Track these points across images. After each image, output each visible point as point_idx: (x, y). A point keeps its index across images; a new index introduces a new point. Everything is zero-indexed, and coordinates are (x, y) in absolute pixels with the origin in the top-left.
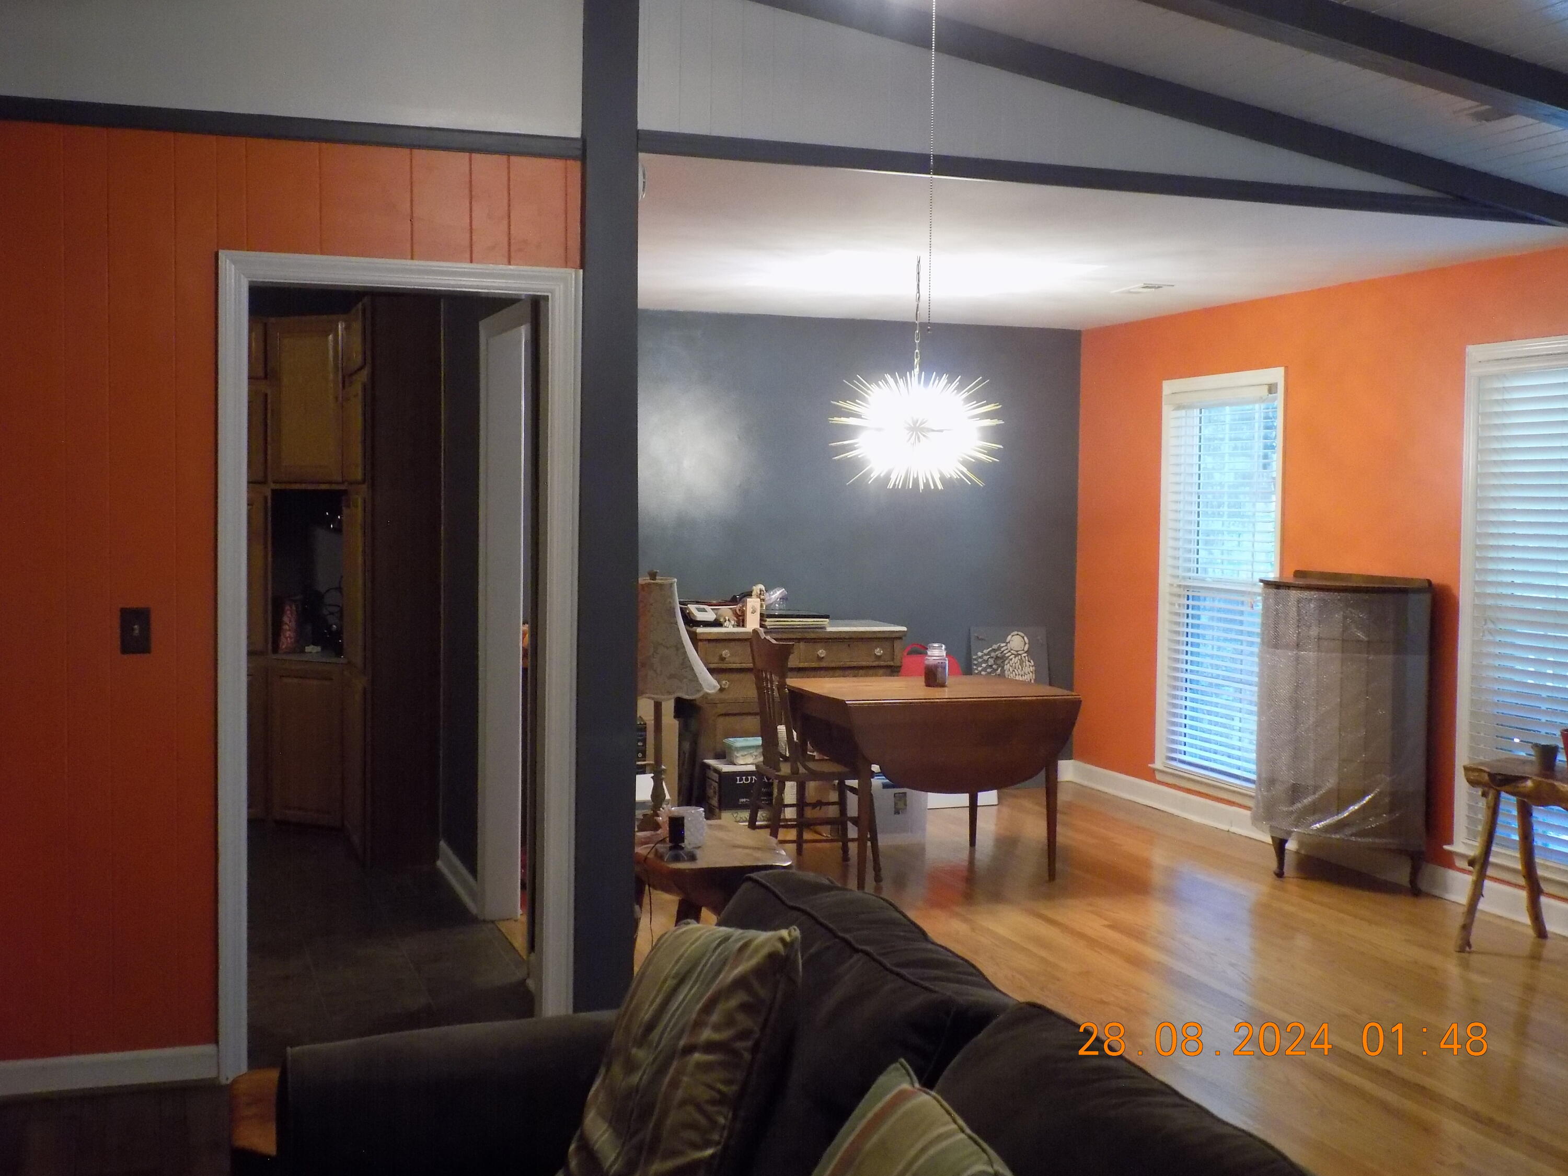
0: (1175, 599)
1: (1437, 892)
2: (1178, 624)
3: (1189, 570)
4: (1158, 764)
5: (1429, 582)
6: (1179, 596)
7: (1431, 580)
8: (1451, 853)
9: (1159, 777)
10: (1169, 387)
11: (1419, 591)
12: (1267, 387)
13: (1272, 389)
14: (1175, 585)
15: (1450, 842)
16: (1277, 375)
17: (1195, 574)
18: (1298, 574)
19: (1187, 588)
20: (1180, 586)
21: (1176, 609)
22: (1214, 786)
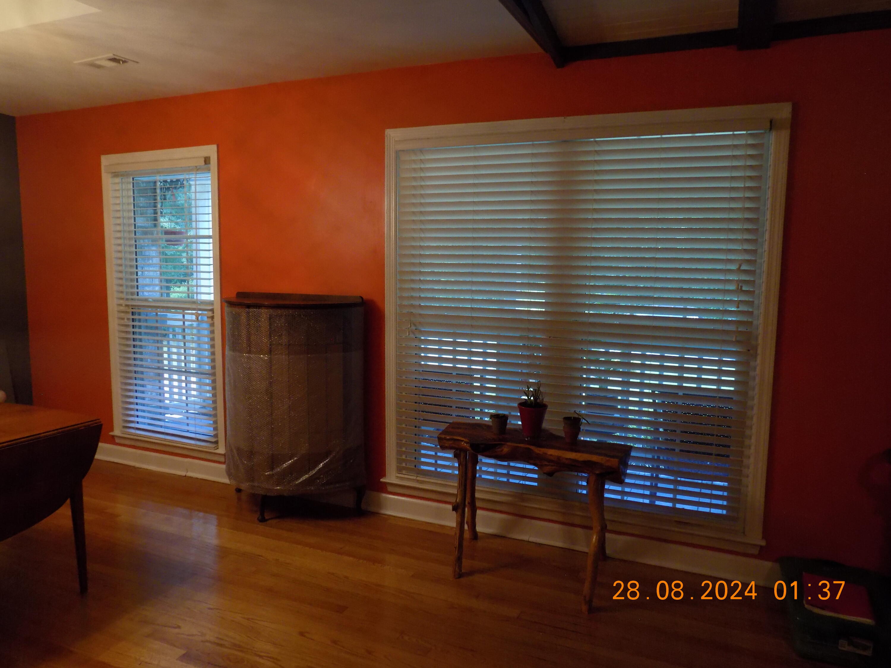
0: (122, 315)
1: (372, 509)
2: (127, 332)
3: (132, 294)
4: (117, 432)
5: (362, 298)
6: (127, 312)
7: (363, 297)
8: (385, 484)
9: (117, 441)
10: (106, 160)
11: (354, 305)
12: (203, 159)
13: (207, 160)
14: (123, 305)
15: (384, 475)
16: (211, 150)
17: (137, 297)
18: (240, 295)
19: (133, 307)
20: (127, 305)
21: (126, 322)
22: (169, 446)
